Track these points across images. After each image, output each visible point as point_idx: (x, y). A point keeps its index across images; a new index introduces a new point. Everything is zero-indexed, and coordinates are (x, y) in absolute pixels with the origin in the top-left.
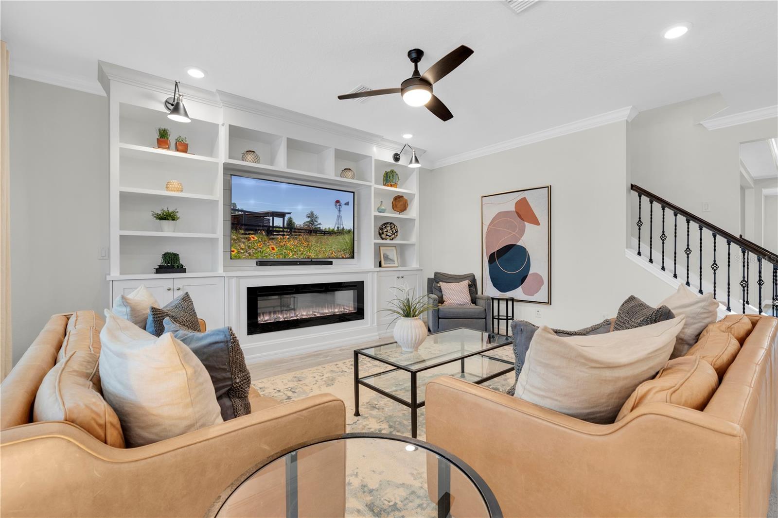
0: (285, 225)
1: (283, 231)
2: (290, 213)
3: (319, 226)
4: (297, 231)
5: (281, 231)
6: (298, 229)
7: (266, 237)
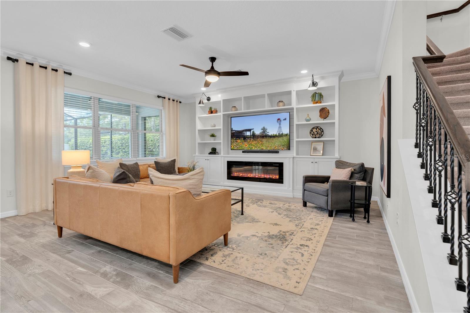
0: (251, 134)
1: (250, 137)
2: (253, 129)
3: (268, 133)
4: (256, 137)
5: (249, 138)
6: (257, 136)
7: (243, 140)
